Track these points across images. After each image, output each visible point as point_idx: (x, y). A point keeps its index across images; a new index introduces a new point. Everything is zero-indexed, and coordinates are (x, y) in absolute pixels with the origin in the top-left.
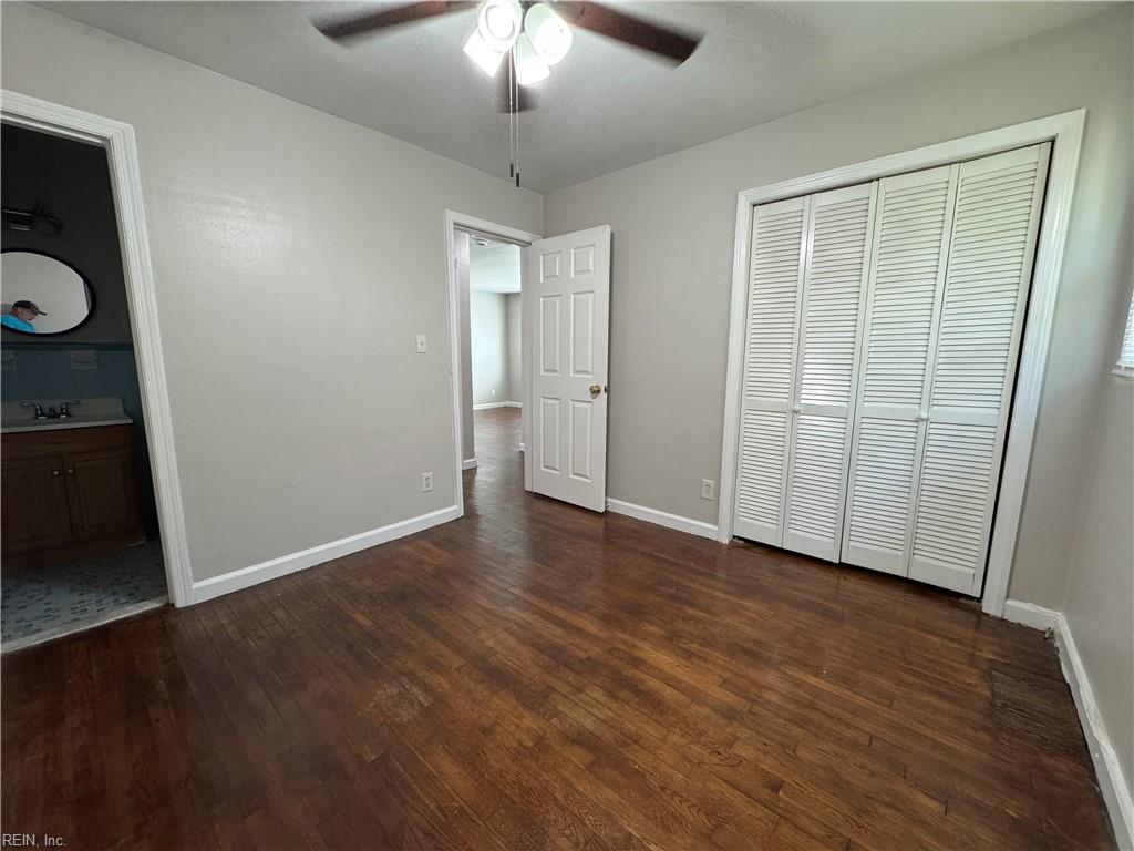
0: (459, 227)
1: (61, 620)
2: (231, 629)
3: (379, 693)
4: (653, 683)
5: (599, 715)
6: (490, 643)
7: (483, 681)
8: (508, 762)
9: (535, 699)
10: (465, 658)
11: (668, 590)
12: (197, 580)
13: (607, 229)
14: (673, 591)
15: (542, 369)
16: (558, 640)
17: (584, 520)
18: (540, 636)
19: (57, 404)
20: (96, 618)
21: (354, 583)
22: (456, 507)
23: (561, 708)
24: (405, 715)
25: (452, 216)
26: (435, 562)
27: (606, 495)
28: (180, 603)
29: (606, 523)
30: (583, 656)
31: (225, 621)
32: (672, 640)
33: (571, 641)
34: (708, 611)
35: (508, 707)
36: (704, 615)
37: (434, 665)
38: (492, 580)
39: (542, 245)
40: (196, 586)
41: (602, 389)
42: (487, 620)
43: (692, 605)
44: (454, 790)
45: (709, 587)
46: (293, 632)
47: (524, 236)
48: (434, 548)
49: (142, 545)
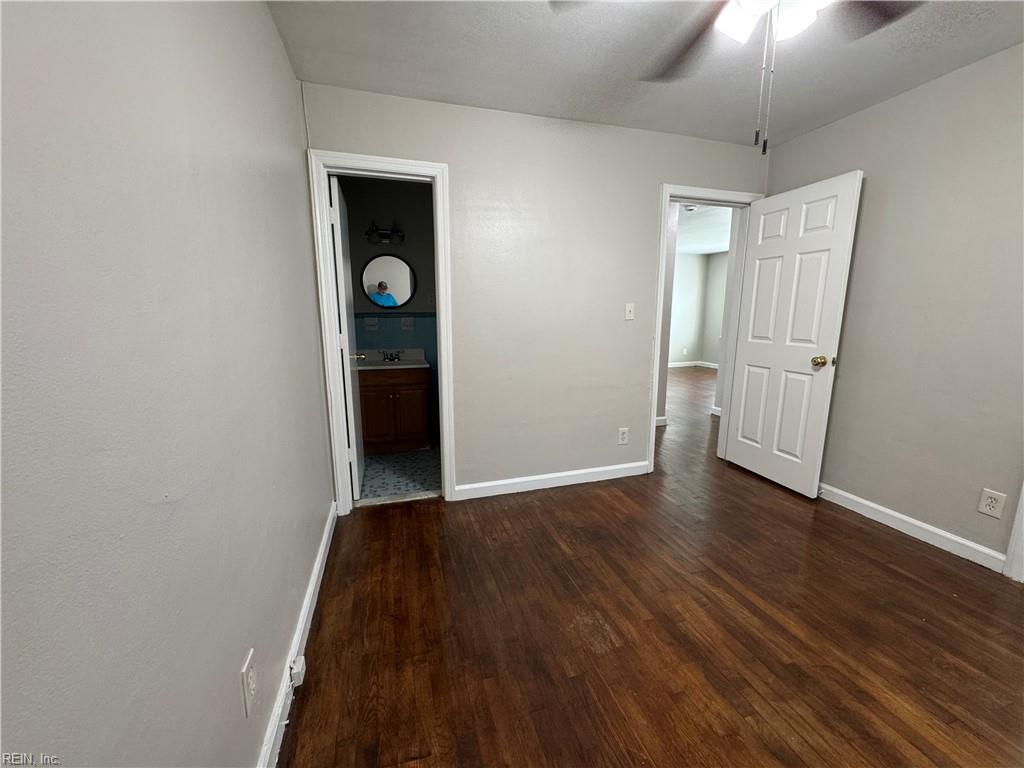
0: (674, 198)
1: (389, 492)
2: (476, 527)
3: (578, 617)
4: (888, 733)
5: (808, 739)
6: (678, 607)
7: (671, 644)
8: (697, 740)
9: (729, 687)
10: (653, 614)
11: (914, 620)
12: (459, 483)
13: (859, 175)
14: (921, 622)
15: (750, 336)
16: (754, 630)
17: (789, 504)
18: (733, 619)
19: (394, 351)
20: (405, 496)
21: (559, 514)
22: (646, 463)
23: (757, 708)
24: (599, 648)
25: (669, 189)
26: (627, 512)
27: (821, 480)
28: (447, 499)
29: (816, 511)
30: (786, 659)
31: (473, 519)
32: (918, 686)
33: (773, 638)
34: (986, 670)
35: (698, 684)
36: (976, 671)
37: (624, 610)
38: (681, 543)
39: (763, 204)
40: (457, 488)
41: (829, 361)
42: (675, 583)
43: (955, 652)
44: (641, 739)
45: (984, 634)
46: (515, 542)
47: (744, 197)
48: (625, 498)
49: (427, 451)
